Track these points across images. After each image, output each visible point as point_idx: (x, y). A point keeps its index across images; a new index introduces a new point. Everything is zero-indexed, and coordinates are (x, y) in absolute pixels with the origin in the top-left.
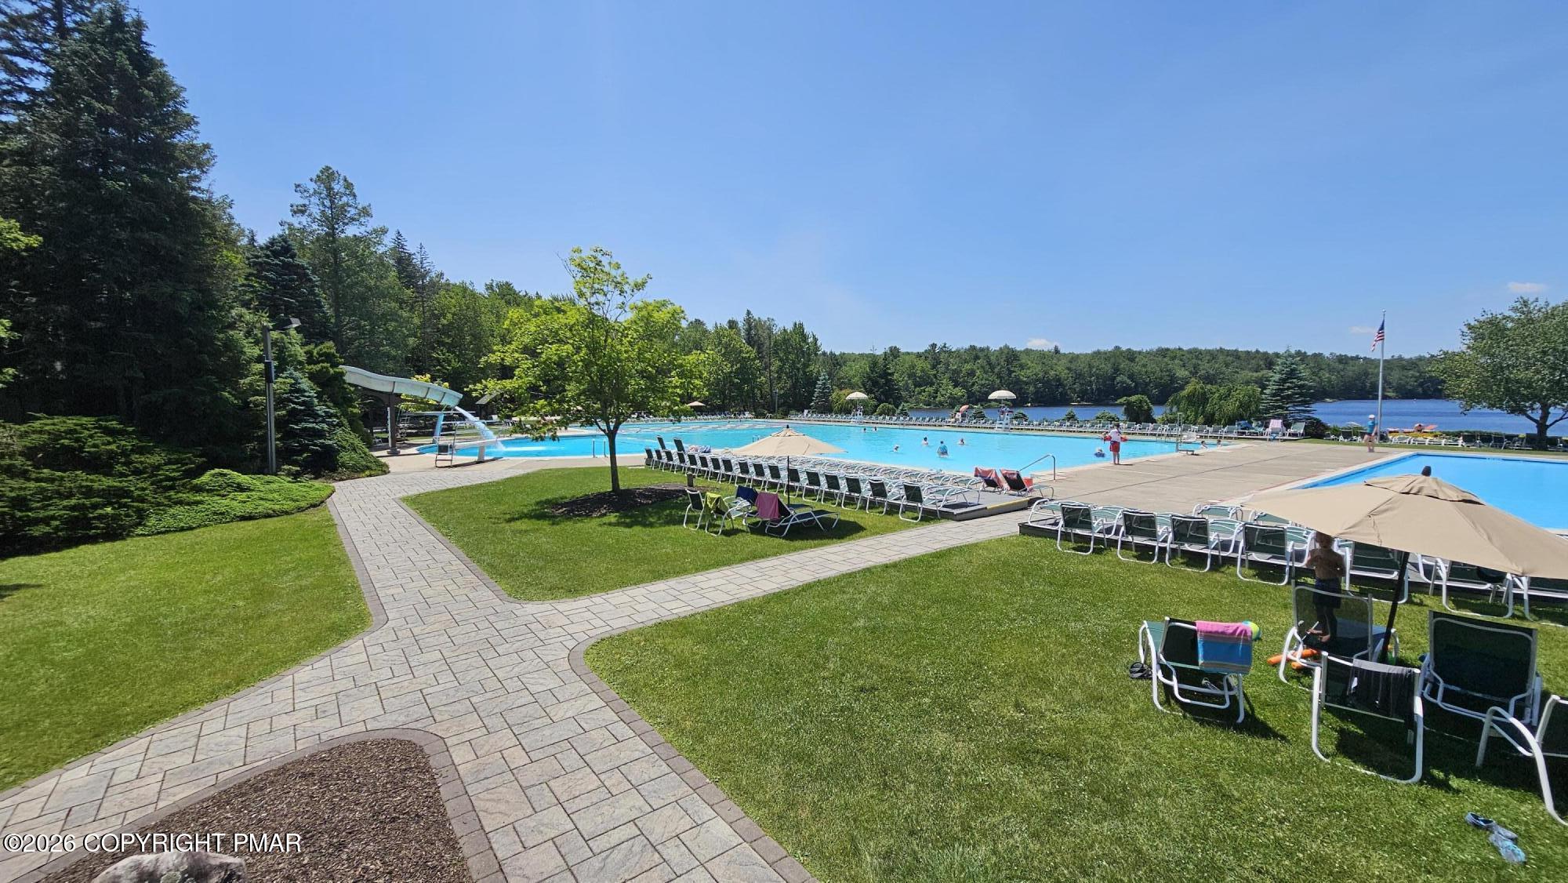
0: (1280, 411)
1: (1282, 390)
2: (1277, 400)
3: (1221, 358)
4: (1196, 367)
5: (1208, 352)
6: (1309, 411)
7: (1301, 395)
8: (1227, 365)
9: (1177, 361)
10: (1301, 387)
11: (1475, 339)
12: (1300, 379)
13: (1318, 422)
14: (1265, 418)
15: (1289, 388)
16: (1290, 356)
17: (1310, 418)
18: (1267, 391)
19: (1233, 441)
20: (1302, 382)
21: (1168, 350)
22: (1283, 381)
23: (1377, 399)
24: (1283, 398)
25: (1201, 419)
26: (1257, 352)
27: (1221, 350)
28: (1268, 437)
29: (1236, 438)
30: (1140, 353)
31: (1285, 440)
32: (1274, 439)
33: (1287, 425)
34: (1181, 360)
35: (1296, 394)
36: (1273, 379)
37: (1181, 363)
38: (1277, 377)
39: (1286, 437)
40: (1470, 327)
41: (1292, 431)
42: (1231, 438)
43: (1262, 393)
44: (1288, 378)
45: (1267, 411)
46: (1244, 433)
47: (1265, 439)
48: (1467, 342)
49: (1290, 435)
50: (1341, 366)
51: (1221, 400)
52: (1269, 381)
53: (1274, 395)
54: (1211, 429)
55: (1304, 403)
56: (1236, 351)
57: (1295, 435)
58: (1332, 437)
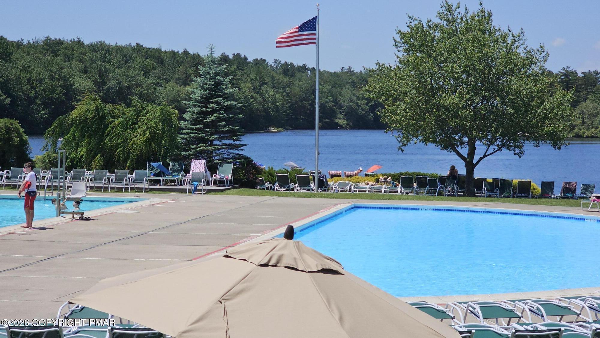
0: (202, 146)
1: (205, 114)
2: (199, 130)
3: (138, 61)
4: (103, 73)
5: (119, 49)
6: (238, 147)
7: (229, 122)
8: (146, 73)
9: (74, 63)
10: (228, 109)
11: (407, 51)
12: (226, 97)
13: (249, 161)
14: (185, 158)
15: (214, 111)
16: (213, 62)
17: (240, 156)
18: (186, 116)
19: (143, 195)
20: (228, 103)
21: (60, 42)
22: (205, 100)
23: (314, 128)
24: (206, 125)
25: (98, 160)
26: (186, 52)
27: (139, 48)
28: (188, 187)
29: (147, 190)
30: (19, 45)
31: (209, 191)
32: (196, 190)
33: (212, 168)
34: (81, 61)
35: (223, 120)
36: (193, 96)
37: (81, 66)
38: (198, 94)
39: (212, 187)
40: (403, 36)
41: (218, 176)
42: (140, 190)
43: (181, 118)
44: (212, 96)
45: (187, 146)
46: (158, 182)
47: (184, 191)
48: (400, 55)
49: (215, 184)
50: (286, 80)
51: (126, 129)
52: (190, 99)
53: (195, 122)
54: (113, 176)
55: (233, 134)
56: (158, 50)
57: (221, 183)
58: (267, 185)
